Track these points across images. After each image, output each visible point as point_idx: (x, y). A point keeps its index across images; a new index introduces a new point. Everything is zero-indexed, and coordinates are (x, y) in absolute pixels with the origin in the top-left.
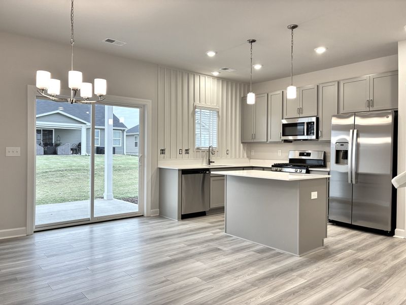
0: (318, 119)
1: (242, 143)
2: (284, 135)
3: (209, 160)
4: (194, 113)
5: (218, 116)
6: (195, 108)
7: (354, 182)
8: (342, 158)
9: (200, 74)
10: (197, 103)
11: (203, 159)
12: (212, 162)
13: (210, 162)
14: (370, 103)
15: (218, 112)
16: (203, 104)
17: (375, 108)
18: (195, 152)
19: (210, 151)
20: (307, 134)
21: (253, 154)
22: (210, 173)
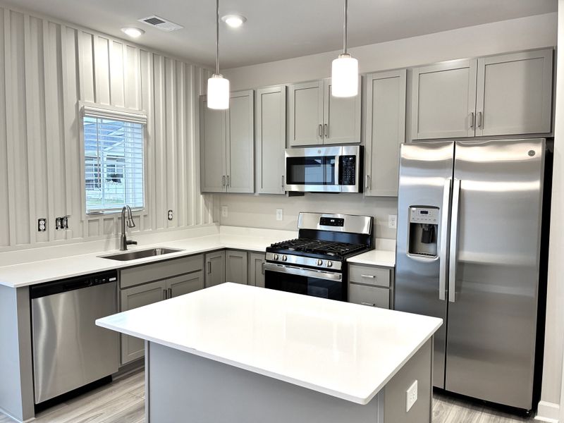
0: (362, 149)
1: (203, 193)
2: (290, 181)
3: (125, 238)
4: (78, 127)
5: (146, 135)
6: (81, 113)
7: (452, 299)
8: (423, 241)
9: (93, 32)
10: (87, 102)
11: (108, 238)
12: (130, 243)
13: (125, 243)
14: (477, 120)
15: (145, 126)
16: (104, 105)
17: (488, 131)
18: (86, 223)
19: (126, 218)
20: (340, 183)
21: (225, 214)
22: (119, 279)
